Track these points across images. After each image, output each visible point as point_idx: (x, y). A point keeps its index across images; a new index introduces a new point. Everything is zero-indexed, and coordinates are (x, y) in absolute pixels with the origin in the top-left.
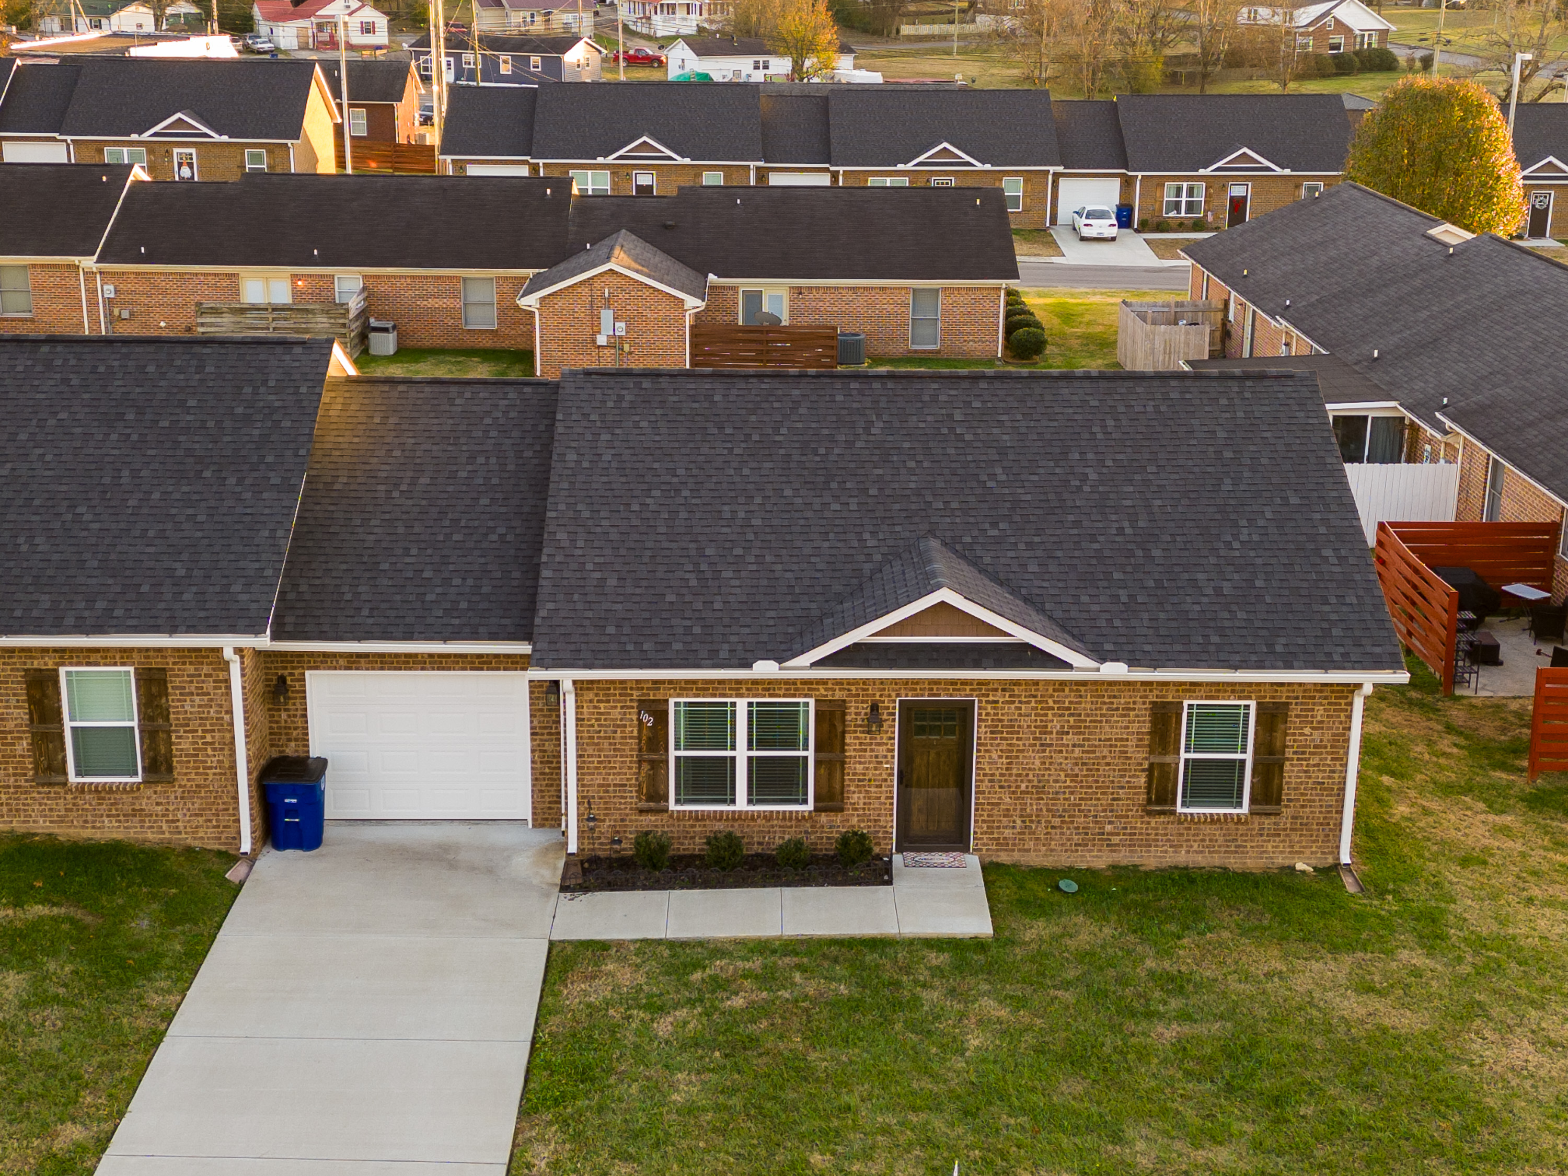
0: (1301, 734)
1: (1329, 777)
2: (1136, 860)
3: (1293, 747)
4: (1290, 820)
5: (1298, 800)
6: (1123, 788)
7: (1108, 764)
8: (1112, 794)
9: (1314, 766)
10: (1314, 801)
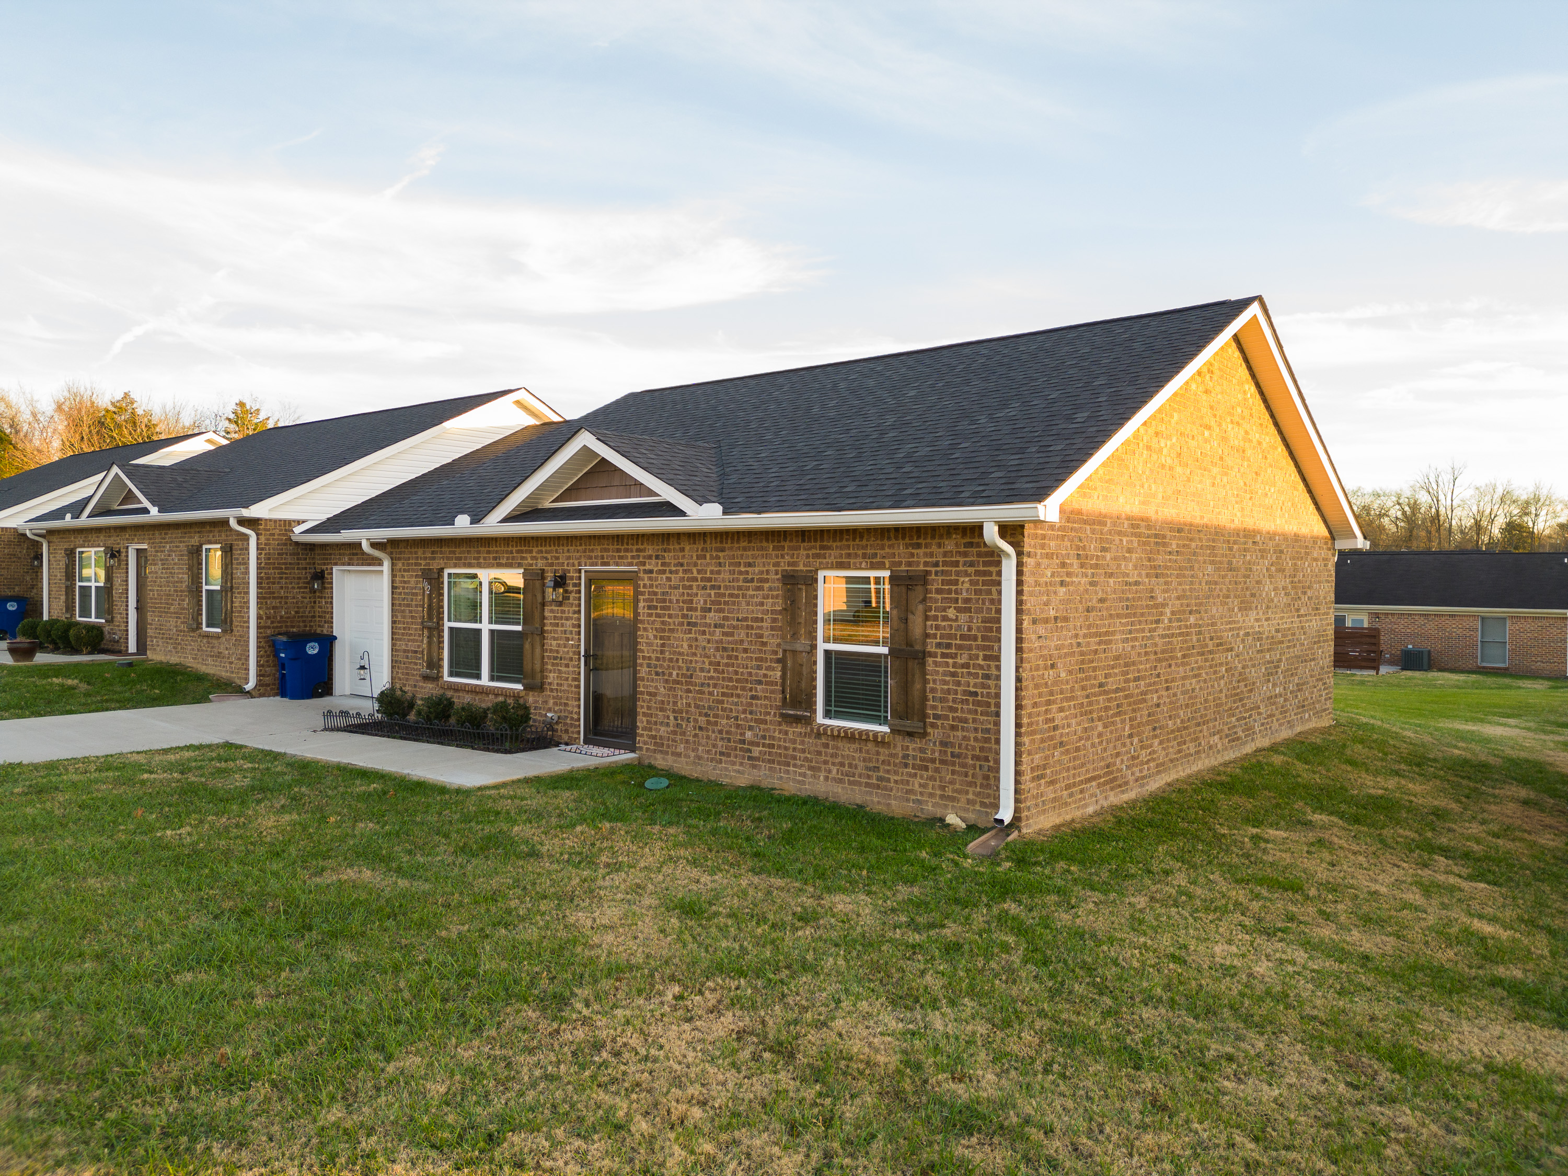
0: (945, 618)
1: (984, 686)
2: (776, 783)
3: (935, 636)
4: (938, 748)
5: (946, 718)
6: (760, 683)
7: (745, 651)
8: (751, 689)
9: (963, 666)
10: (966, 721)
